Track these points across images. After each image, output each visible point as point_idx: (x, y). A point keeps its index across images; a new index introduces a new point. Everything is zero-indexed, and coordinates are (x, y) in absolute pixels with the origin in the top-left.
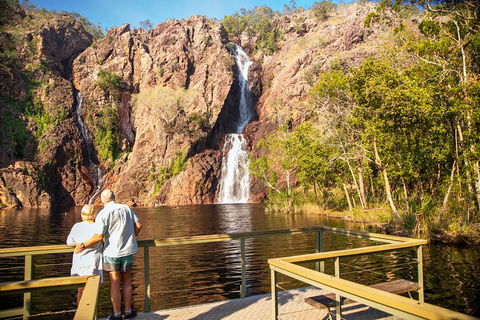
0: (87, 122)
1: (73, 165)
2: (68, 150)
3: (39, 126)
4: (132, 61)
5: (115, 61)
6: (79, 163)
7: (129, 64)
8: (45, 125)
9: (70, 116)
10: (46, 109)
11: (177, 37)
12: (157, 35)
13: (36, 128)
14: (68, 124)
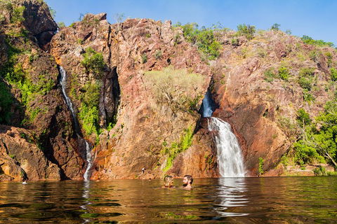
0: (71, 95)
1: (64, 136)
2: (61, 121)
3: (24, 94)
4: (109, 46)
5: (95, 43)
6: (70, 135)
7: (107, 48)
8: (29, 93)
9: (55, 88)
10: (28, 77)
11: (151, 32)
12: (127, 28)
13: (21, 96)
14: (55, 95)
